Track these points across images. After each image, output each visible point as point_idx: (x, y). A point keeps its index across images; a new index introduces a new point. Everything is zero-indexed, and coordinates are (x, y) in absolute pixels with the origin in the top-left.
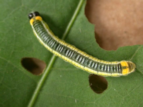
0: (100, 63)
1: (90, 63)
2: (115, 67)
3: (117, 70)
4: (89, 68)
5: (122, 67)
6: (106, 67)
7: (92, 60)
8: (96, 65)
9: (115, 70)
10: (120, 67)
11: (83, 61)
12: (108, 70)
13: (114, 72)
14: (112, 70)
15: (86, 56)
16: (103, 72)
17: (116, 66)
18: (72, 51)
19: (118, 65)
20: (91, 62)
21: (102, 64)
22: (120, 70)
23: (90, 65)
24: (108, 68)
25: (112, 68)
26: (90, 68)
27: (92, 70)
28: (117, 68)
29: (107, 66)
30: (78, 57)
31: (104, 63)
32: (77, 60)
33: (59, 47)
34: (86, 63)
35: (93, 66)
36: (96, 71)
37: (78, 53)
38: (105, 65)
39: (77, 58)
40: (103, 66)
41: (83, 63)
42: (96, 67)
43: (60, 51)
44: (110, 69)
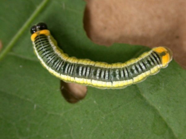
0: (128, 67)
1: (117, 73)
2: (150, 60)
3: (155, 60)
4: (119, 82)
5: (159, 55)
6: (138, 67)
7: (117, 69)
8: (126, 72)
9: (152, 63)
10: (156, 56)
11: (107, 76)
12: (143, 67)
13: (152, 67)
14: (148, 65)
15: (108, 67)
16: (139, 75)
17: (150, 57)
18: (87, 67)
19: (152, 54)
20: (118, 71)
21: (131, 66)
22: (158, 59)
23: (118, 76)
24: (142, 65)
25: (146, 62)
26: (120, 80)
27: (124, 81)
28: (153, 58)
29: (138, 63)
30: (98, 72)
31: (133, 64)
32: (98, 78)
33: (67, 67)
34: (112, 76)
35: (122, 75)
36: (130, 79)
37: (96, 67)
38: (135, 64)
39: (98, 75)
40: (134, 68)
41: (107, 78)
42: (126, 74)
43: (70, 73)
44: (144, 65)
